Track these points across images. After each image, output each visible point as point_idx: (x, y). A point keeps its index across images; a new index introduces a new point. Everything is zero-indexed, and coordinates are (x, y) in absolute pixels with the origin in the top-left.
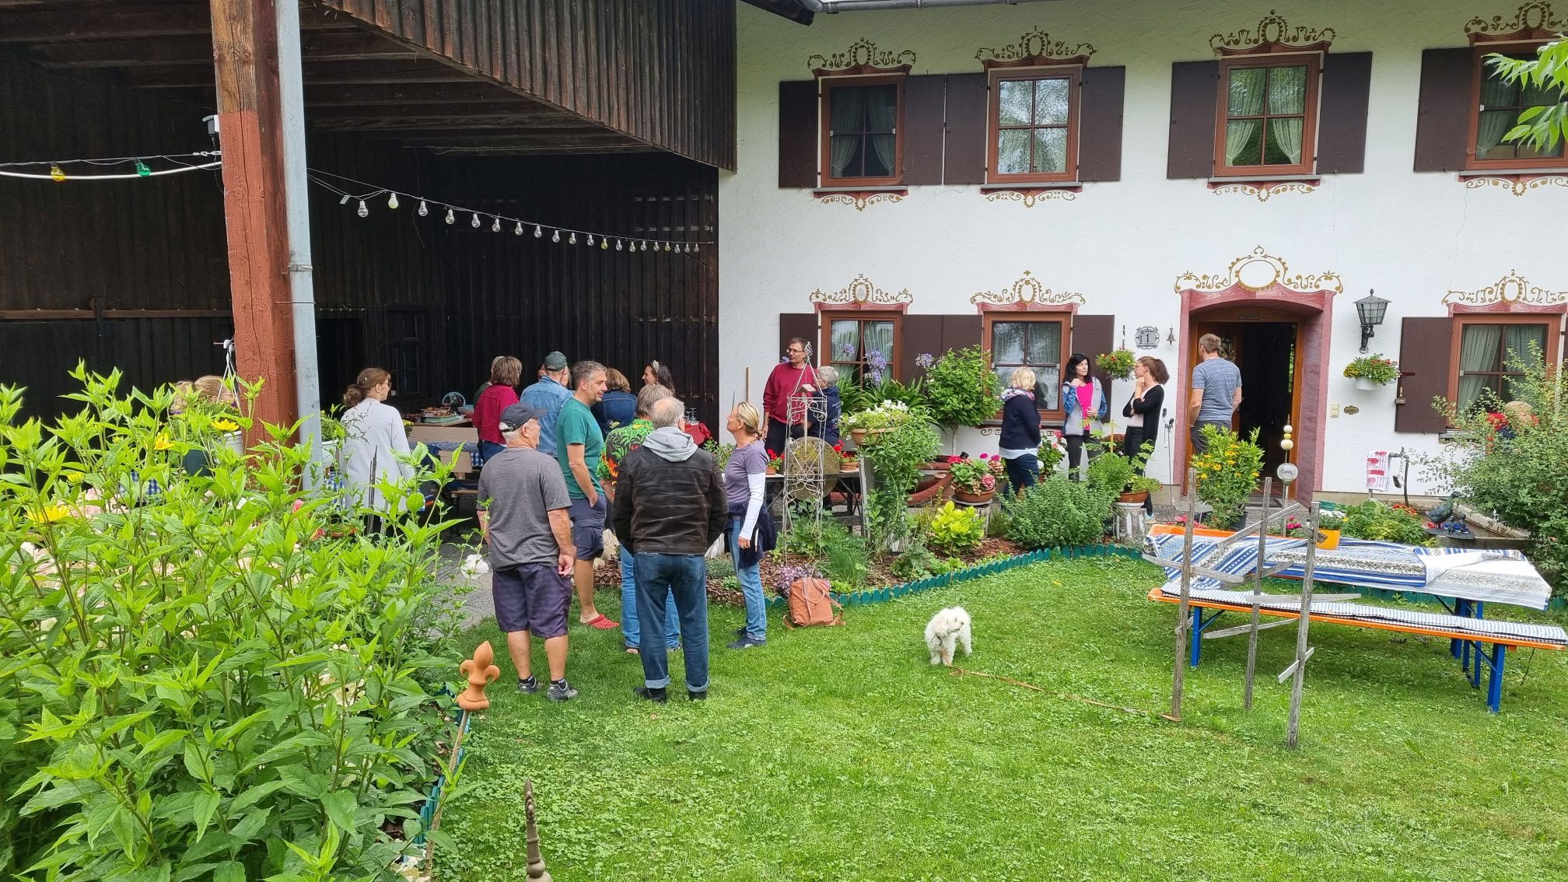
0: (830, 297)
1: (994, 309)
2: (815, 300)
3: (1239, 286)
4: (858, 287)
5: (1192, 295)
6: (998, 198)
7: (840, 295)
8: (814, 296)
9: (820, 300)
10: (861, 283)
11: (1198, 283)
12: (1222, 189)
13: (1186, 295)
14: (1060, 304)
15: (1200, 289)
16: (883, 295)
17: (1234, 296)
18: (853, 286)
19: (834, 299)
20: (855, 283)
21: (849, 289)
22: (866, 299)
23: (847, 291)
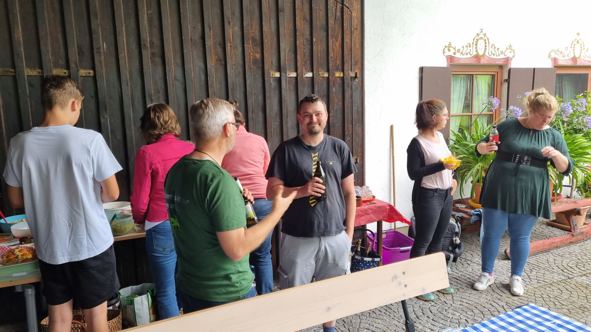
0: (459, 51)
1: (561, 63)
2: (448, 53)
4: (479, 42)
8: (446, 50)
9: (451, 53)
10: (481, 38)
16: (496, 50)
18: (475, 40)
19: (462, 53)
20: (477, 38)
21: (473, 43)
22: (484, 54)
23: (472, 45)
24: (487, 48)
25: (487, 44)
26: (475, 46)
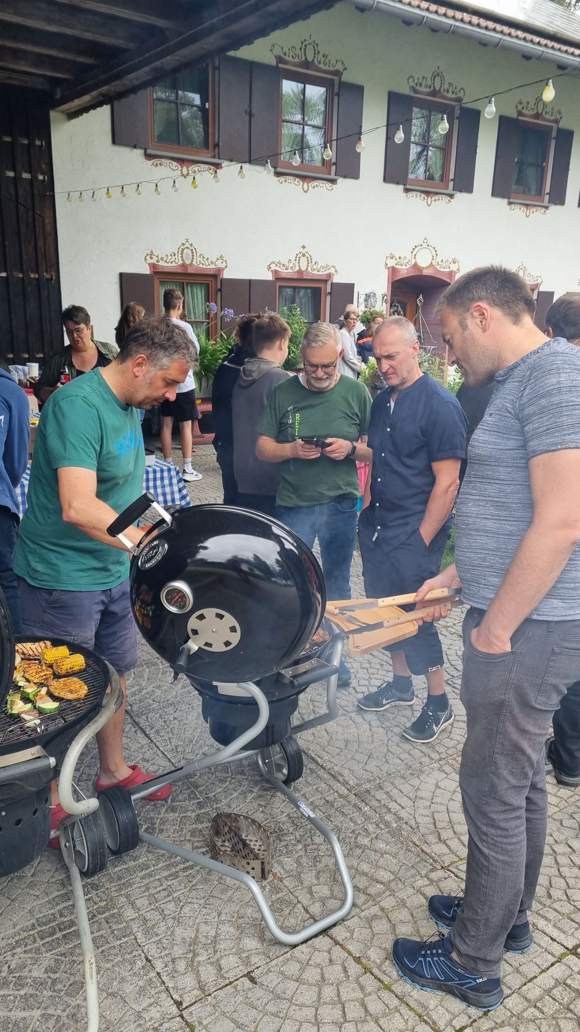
0: (162, 259)
1: (283, 276)
2: (150, 261)
3: (415, 266)
4: (185, 251)
5: (393, 271)
6: (285, 181)
7: (170, 257)
8: (148, 257)
9: (154, 261)
10: (187, 248)
11: (396, 262)
12: (410, 194)
13: (391, 270)
14: (323, 273)
15: (397, 267)
16: (205, 260)
17: (413, 272)
18: (180, 250)
19: (166, 261)
20: (182, 247)
21: (178, 252)
22: (191, 263)
23: (176, 254)
24: (195, 257)
25: (195, 254)
26: (180, 256)
